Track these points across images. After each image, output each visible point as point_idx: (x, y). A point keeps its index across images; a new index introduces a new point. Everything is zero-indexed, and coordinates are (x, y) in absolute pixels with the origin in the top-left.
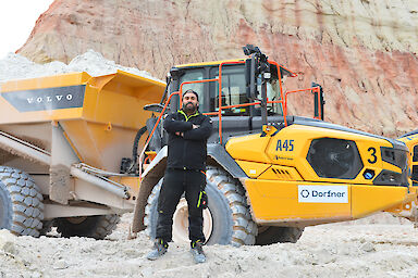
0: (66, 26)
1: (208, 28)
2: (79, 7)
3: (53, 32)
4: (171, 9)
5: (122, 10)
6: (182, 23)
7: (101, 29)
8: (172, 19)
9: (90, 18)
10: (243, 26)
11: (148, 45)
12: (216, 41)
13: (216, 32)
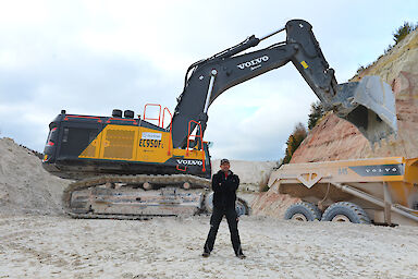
2: (400, 109)
9: (409, 115)
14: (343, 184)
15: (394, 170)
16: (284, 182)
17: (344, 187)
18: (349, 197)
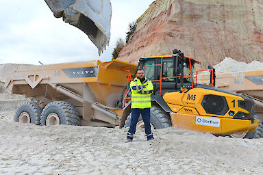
0: (168, 38)
1: (237, 34)
2: (172, 28)
3: (163, 41)
4: (216, 26)
5: (192, 28)
6: (223, 33)
7: (184, 38)
8: (217, 31)
9: (178, 33)
10: (256, 32)
11: (208, 45)
12: (242, 41)
13: (242, 36)
14: (58, 85)
15: (92, 72)
16: (16, 83)
17: (58, 88)
18: (63, 97)
